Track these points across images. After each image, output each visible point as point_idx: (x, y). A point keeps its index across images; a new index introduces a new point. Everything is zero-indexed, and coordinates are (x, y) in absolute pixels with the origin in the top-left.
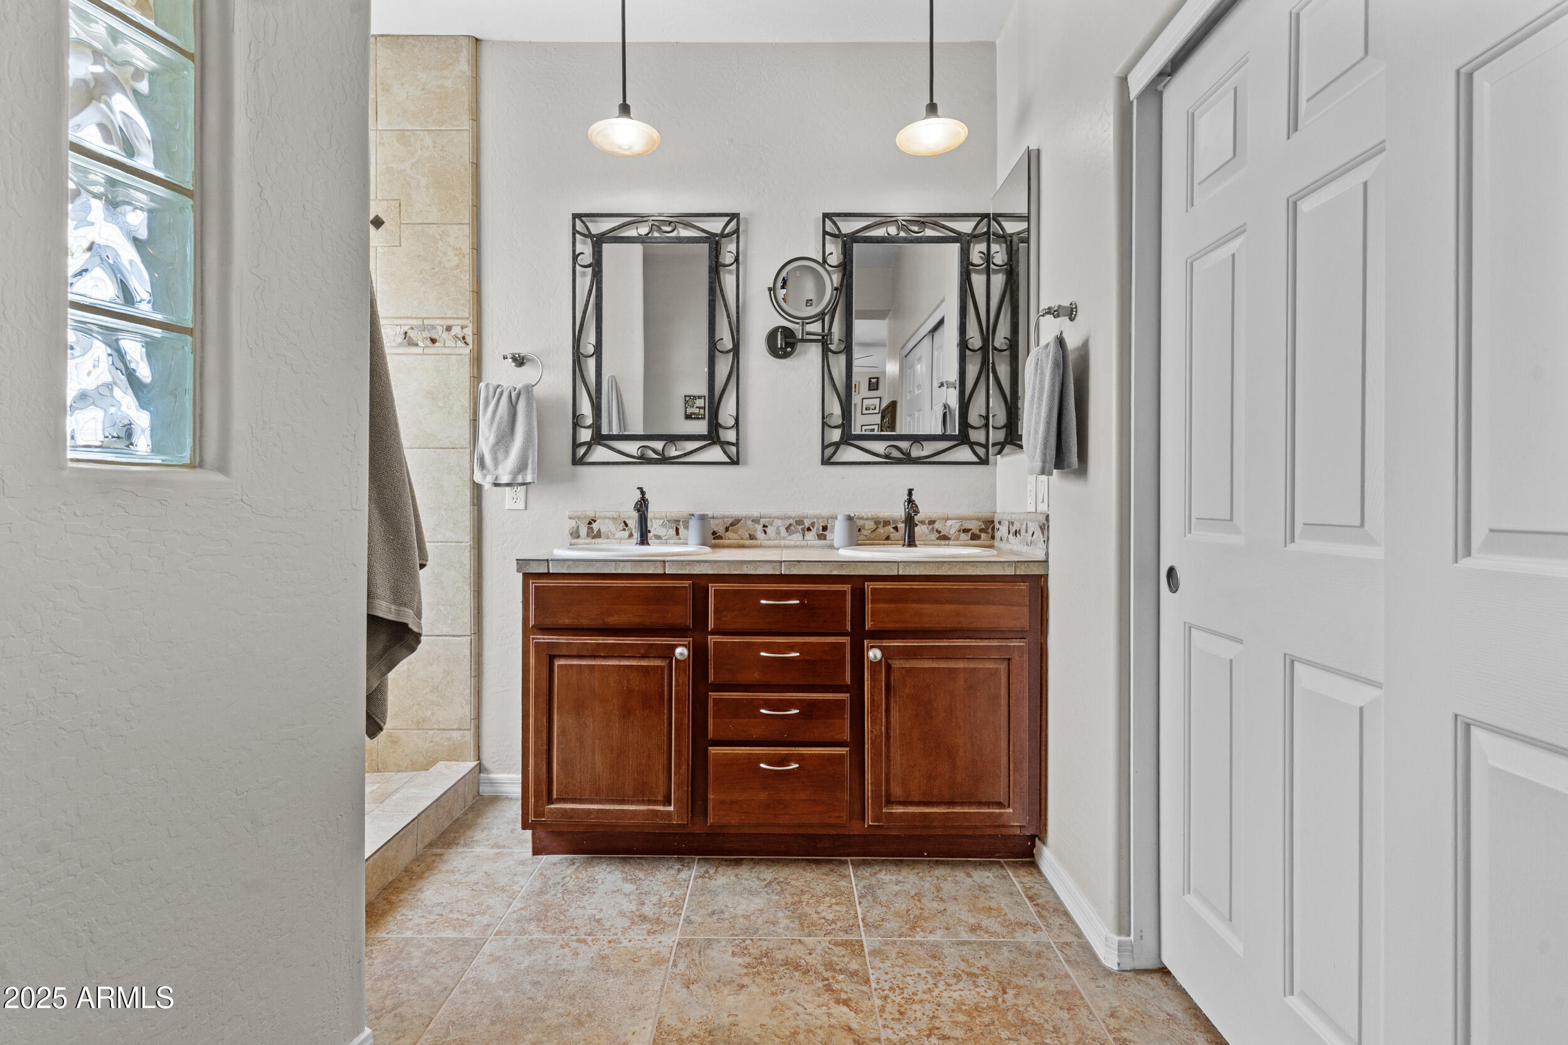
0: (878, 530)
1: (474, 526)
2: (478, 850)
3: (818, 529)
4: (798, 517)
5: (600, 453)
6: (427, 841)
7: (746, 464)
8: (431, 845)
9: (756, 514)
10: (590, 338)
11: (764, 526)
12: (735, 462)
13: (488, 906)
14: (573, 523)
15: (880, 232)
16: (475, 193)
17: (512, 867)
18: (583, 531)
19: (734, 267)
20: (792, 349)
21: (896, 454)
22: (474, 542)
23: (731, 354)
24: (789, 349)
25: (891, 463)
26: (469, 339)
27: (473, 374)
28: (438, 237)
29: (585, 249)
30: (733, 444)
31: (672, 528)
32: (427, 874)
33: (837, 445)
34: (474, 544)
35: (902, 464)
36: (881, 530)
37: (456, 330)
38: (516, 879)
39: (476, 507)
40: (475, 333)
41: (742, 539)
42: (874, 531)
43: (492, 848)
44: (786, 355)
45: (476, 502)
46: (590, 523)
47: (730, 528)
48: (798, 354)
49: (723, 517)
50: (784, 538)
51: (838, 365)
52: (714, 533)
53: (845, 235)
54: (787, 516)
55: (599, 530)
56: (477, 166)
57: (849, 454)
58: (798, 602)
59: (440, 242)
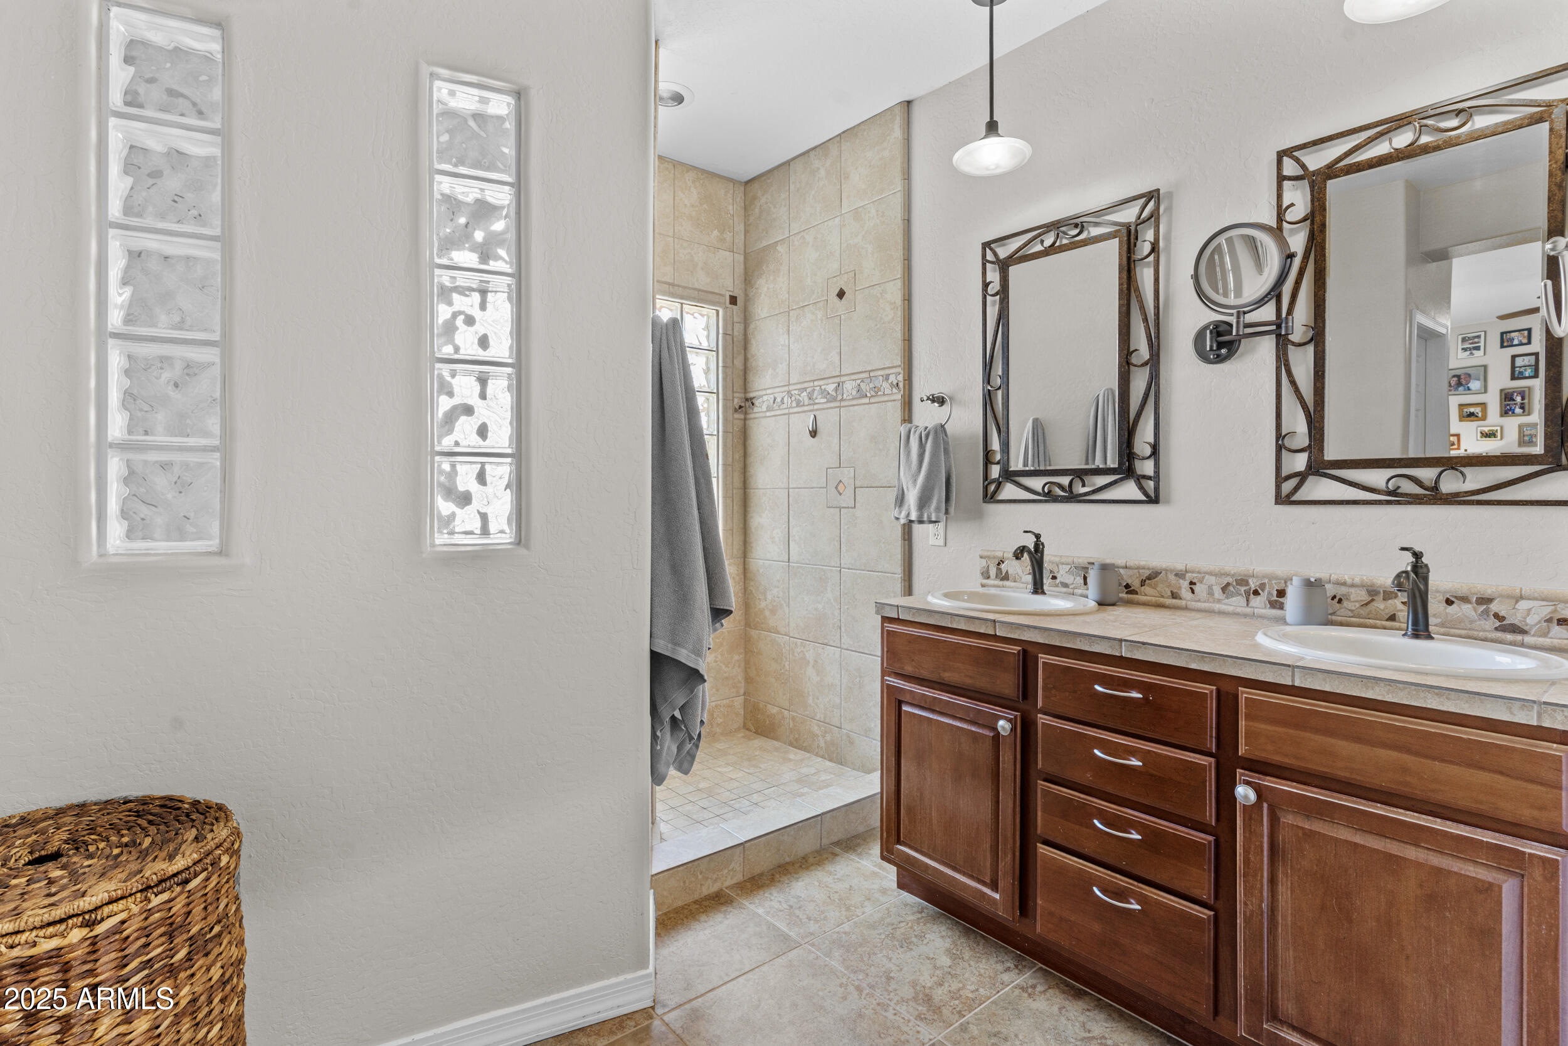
0: (1375, 604)
1: (904, 560)
2: (864, 862)
3: (1270, 593)
4: (1240, 575)
5: (1009, 491)
6: (835, 839)
7: (1168, 502)
8: (837, 843)
9: (1180, 566)
10: (998, 369)
11: (1192, 583)
12: (1153, 499)
13: (826, 917)
14: (984, 562)
15: (1382, 148)
16: (906, 247)
17: (873, 891)
18: (993, 572)
19: (1151, 258)
20: (1229, 350)
21: (1408, 487)
22: (904, 574)
23: (1148, 368)
24: (1224, 351)
25: (1398, 503)
26: (901, 385)
27: (904, 417)
28: (880, 296)
29: (993, 276)
30: (1149, 478)
31: (1080, 576)
32: (813, 868)
33: (1302, 477)
34: (904, 577)
35: (1420, 504)
36: (1380, 605)
37: (892, 378)
38: (866, 903)
39: (906, 542)
40: (907, 378)
41: (1162, 597)
42: (1366, 604)
43: (875, 866)
44: (1220, 359)
45: (906, 537)
46: (999, 564)
47: (1147, 582)
48: (1242, 355)
49: (1138, 568)
50: (1219, 601)
51: (1302, 363)
52: (1127, 586)
53: (1314, 173)
54: (1222, 572)
55: (1007, 572)
56: (908, 222)
57: (1322, 488)
58: (1140, 696)
59: (881, 301)
